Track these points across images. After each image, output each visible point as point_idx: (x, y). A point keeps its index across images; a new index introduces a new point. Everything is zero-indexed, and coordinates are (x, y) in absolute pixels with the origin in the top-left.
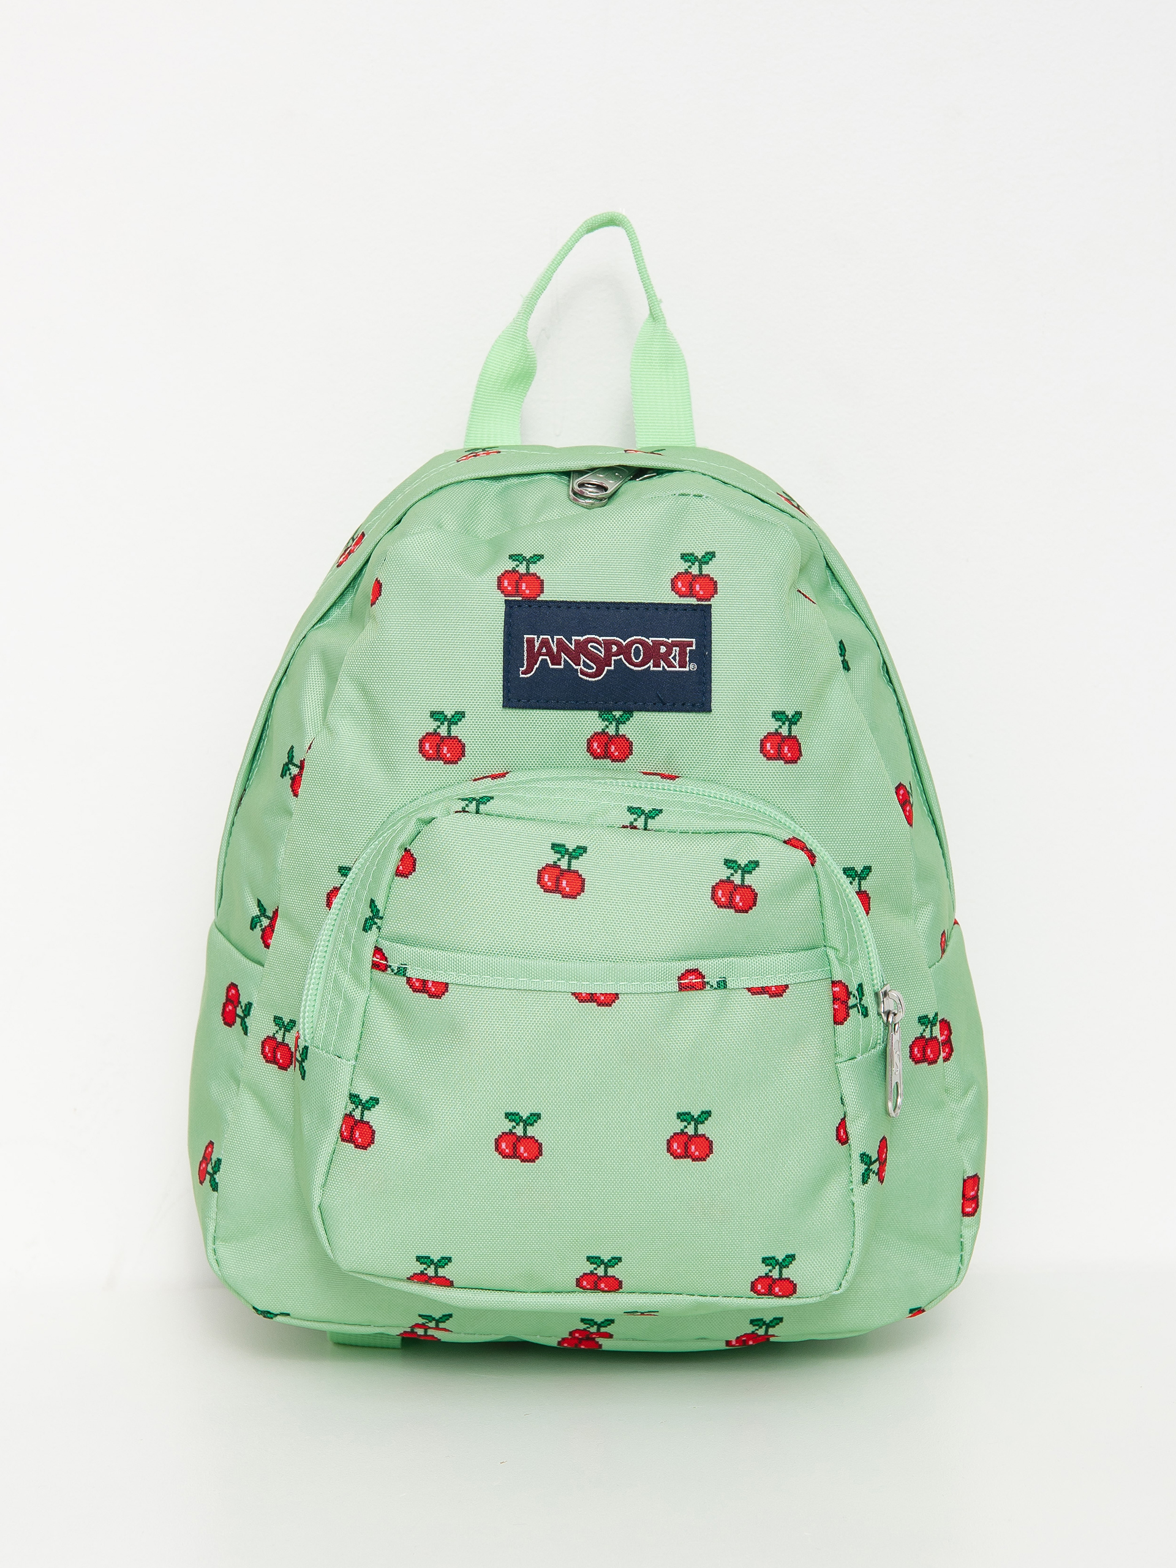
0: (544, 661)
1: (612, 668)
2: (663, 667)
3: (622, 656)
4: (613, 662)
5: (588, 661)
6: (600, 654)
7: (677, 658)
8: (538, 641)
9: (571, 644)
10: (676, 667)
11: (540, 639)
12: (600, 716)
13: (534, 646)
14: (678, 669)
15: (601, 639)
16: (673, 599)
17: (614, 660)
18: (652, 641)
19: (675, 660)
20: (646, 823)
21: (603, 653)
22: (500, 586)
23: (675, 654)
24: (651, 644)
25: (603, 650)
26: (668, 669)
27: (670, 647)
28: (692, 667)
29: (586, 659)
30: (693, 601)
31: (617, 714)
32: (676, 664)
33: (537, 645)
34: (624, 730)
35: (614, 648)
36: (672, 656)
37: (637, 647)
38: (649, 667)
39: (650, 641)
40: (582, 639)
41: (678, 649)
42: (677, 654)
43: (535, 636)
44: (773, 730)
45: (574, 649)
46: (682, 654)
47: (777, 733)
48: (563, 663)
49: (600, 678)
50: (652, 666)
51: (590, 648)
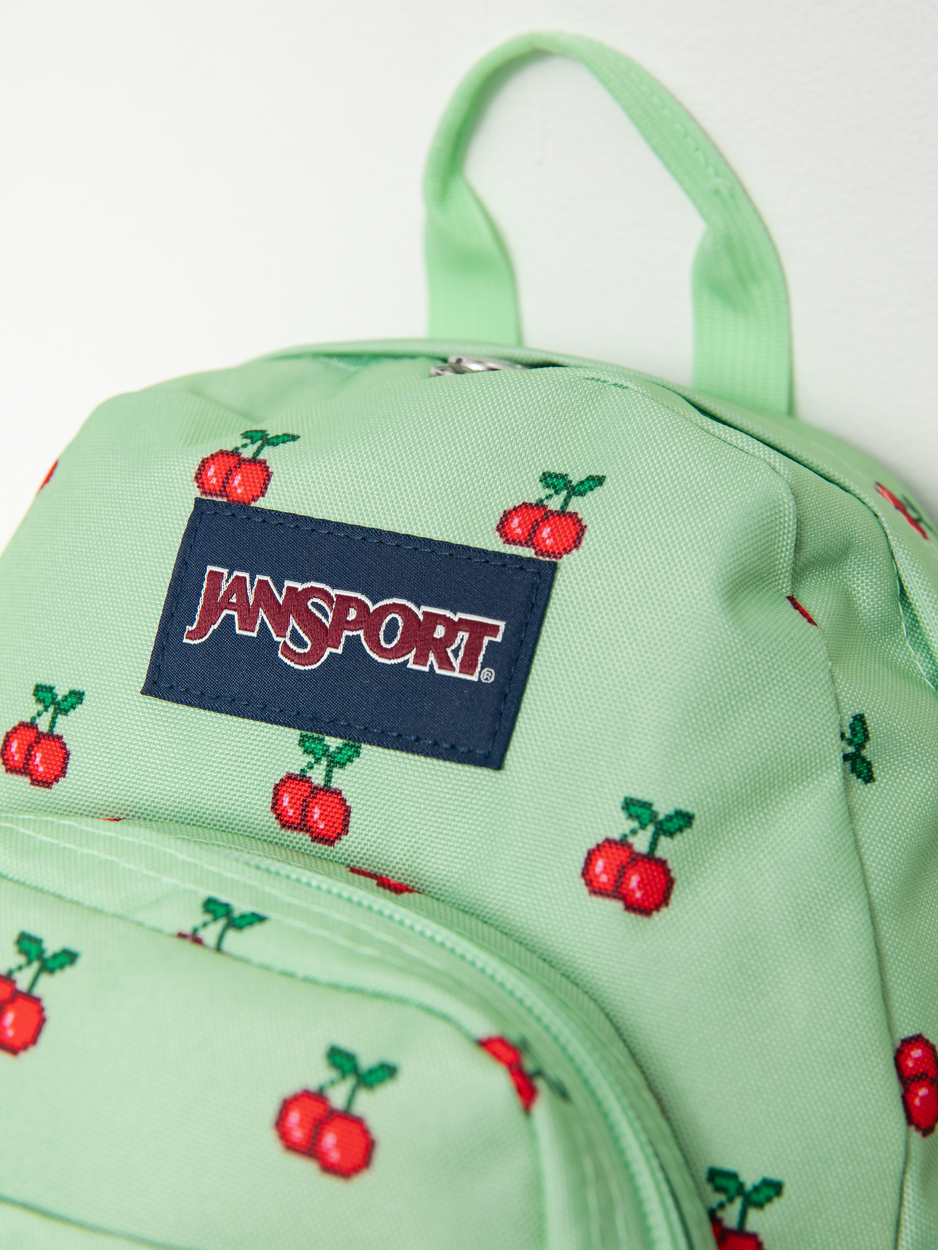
0: (230, 618)
1: (339, 651)
2: (431, 666)
3: (361, 633)
4: (343, 640)
5: (300, 632)
6: (324, 620)
7: (461, 653)
8: (227, 581)
9: (281, 594)
10: (453, 669)
11: (232, 577)
12: (302, 742)
13: (220, 589)
14: (456, 674)
15: (334, 593)
16: (495, 544)
17: (347, 637)
18: (424, 613)
19: (456, 656)
20: (221, 938)
21: (330, 620)
22: (200, 477)
23: (460, 645)
24: (421, 617)
25: (331, 615)
26: (438, 671)
27: (453, 628)
28: (484, 675)
29: (297, 627)
30: (528, 552)
31: (333, 743)
32: (456, 664)
33: (224, 586)
34: (341, 780)
35: (352, 615)
36: (453, 647)
37: (394, 619)
38: (408, 661)
39: (419, 613)
40: (300, 587)
41: (466, 635)
42: (463, 646)
43: (225, 571)
44: (616, 836)
45: (281, 603)
46: (472, 649)
47: (623, 844)
48: (257, 628)
49: (314, 667)
50: (411, 661)
51: (310, 607)
